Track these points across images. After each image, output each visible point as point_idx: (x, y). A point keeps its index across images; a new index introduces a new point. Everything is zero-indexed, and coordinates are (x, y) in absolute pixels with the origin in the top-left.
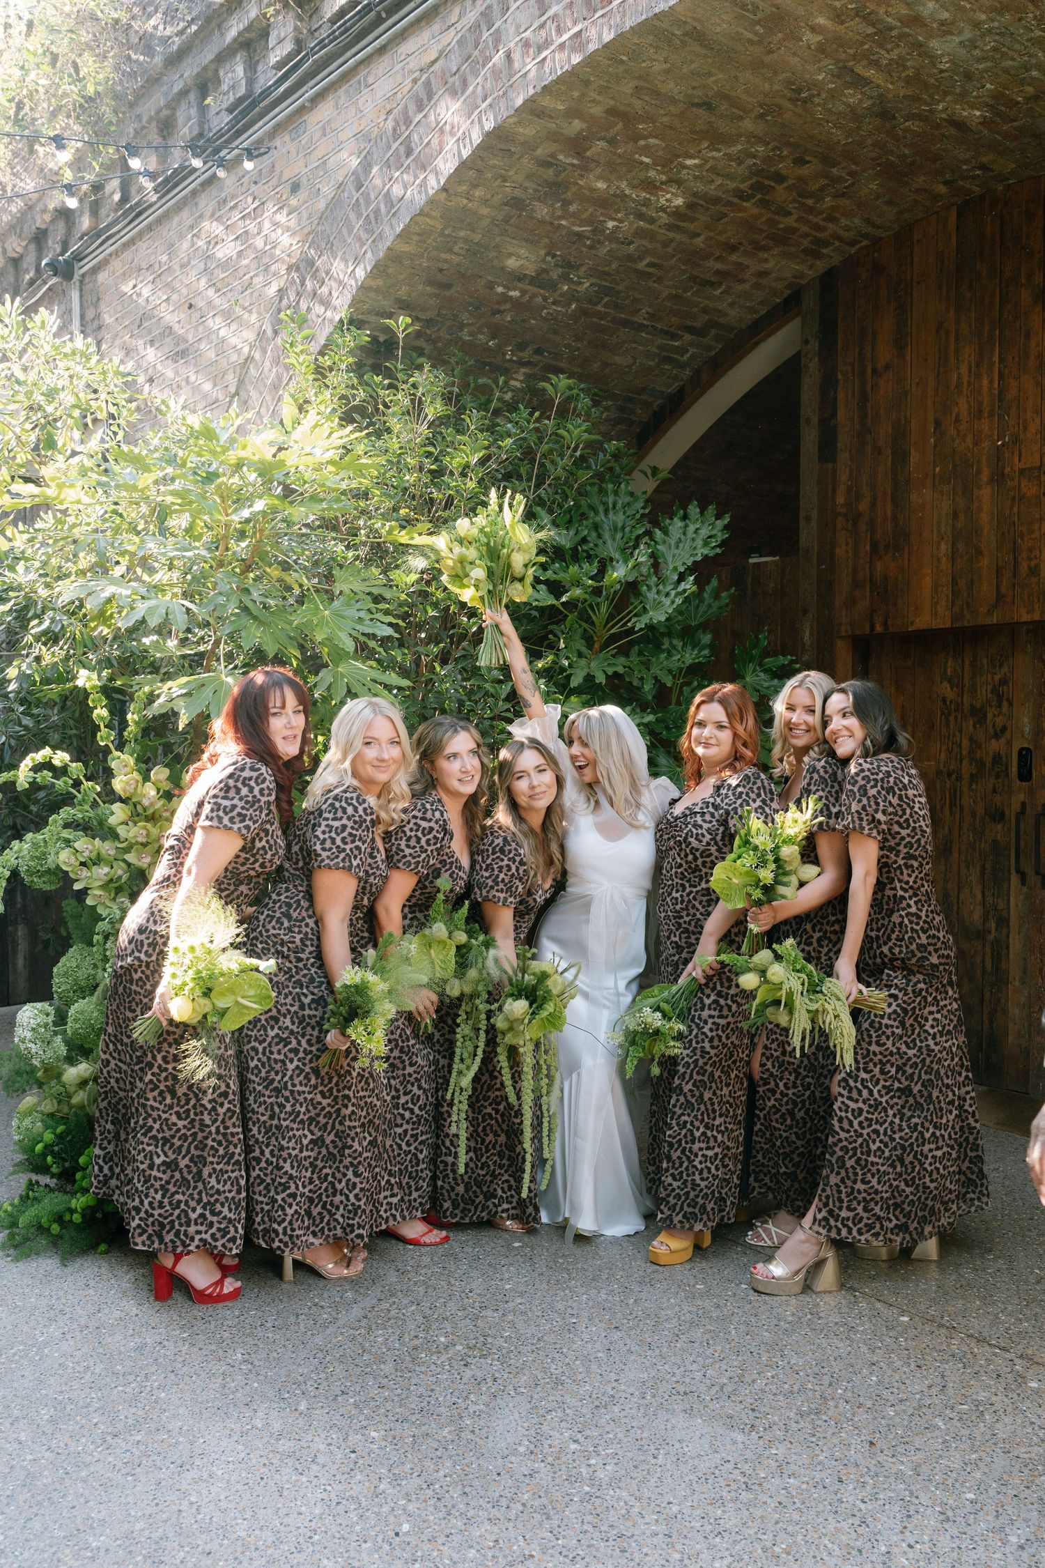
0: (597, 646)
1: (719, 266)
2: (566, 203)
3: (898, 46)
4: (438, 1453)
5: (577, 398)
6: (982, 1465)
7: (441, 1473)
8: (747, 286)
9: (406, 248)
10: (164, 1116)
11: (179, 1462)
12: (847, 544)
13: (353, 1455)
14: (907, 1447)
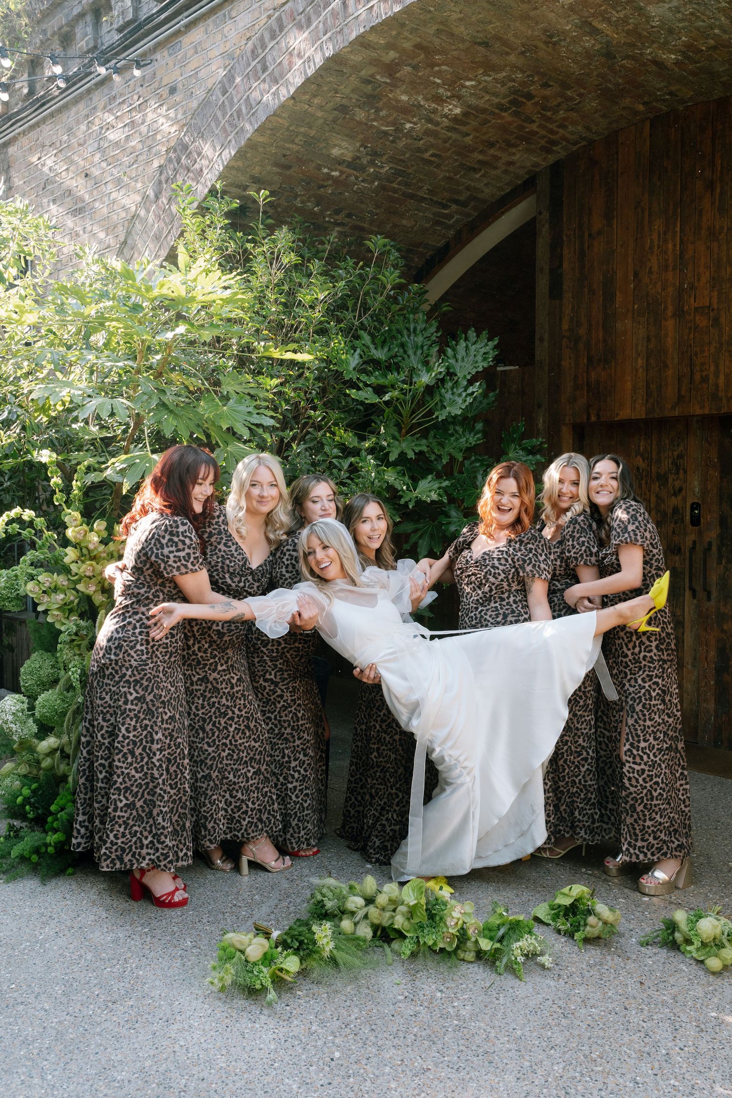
0: (404, 431)
1: (481, 157)
2: (378, 110)
3: (625, 9)
4: (348, 1003)
5: (389, 252)
6: (717, 994)
7: (353, 1017)
8: (498, 172)
9: (261, 139)
10: (126, 771)
11: (165, 1019)
12: (570, 358)
13: (288, 1008)
14: (665, 984)
